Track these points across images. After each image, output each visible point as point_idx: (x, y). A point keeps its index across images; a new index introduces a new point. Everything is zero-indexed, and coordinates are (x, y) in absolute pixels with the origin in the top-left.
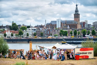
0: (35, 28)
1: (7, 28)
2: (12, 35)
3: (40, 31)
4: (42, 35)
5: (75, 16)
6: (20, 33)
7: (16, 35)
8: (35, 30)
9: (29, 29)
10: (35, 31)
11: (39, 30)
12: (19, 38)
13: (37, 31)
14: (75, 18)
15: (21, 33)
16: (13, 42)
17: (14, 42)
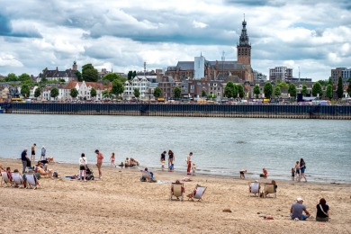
0: (155, 77)
1: (69, 76)
2: (93, 94)
3: (169, 84)
4: (177, 94)
5: (239, 50)
6: (114, 87)
7: (104, 93)
8: (154, 81)
9: (140, 79)
10: (156, 85)
11: (168, 80)
12: (114, 100)
13: (160, 84)
14: (239, 55)
15: (118, 90)
16: (98, 111)
17: (101, 112)
